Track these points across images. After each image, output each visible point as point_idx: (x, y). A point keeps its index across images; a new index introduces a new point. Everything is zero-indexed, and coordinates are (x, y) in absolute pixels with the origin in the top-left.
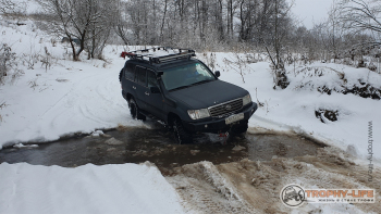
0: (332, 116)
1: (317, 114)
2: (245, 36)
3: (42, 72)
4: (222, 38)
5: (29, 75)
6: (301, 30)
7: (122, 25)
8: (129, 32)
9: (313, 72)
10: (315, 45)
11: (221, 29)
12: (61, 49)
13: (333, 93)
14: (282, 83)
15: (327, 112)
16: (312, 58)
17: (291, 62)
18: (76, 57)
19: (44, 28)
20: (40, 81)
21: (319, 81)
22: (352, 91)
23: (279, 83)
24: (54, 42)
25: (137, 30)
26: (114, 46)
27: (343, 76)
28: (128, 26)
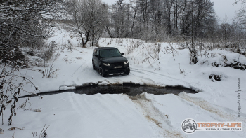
0: (218, 78)
1: (210, 77)
3: (68, 53)
7: (109, 25)
8: (112, 29)
9: (210, 55)
12: (76, 41)
13: (220, 66)
14: (194, 61)
15: (215, 76)
17: (201, 49)
18: (84, 45)
21: (212, 60)
22: (230, 66)
23: (193, 61)
24: (71, 37)
25: (118, 29)
26: (104, 39)
28: (112, 25)
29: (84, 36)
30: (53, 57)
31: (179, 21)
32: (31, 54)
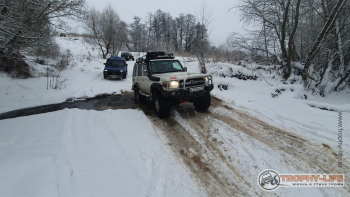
1: (219, 87)
2: (188, 49)
3: (87, 64)
4: (177, 50)
5: (80, 65)
6: (214, 48)
7: (128, 41)
8: (131, 45)
10: (219, 54)
11: (176, 46)
12: (97, 52)
16: (218, 61)
18: (104, 57)
19: (88, 42)
20: (85, 68)
22: (235, 77)
24: (93, 49)
25: (136, 44)
27: (231, 69)
28: (131, 42)
29: (104, 48)
30: (69, 67)
31: (184, 42)
32: (42, 63)
